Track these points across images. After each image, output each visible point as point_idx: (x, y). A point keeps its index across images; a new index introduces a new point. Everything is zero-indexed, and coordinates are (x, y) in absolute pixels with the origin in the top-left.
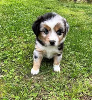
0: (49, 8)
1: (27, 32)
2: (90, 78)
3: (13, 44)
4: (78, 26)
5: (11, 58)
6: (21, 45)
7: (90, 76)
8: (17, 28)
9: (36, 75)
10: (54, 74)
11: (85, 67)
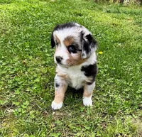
0: (80, 15)
1: (46, 51)
2: (134, 115)
3: (27, 68)
4: (122, 41)
5: (25, 87)
6: (38, 70)
7: (133, 112)
8: (32, 45)
9: (58, 110)
10: (83, 109)
11: (128, 100)
